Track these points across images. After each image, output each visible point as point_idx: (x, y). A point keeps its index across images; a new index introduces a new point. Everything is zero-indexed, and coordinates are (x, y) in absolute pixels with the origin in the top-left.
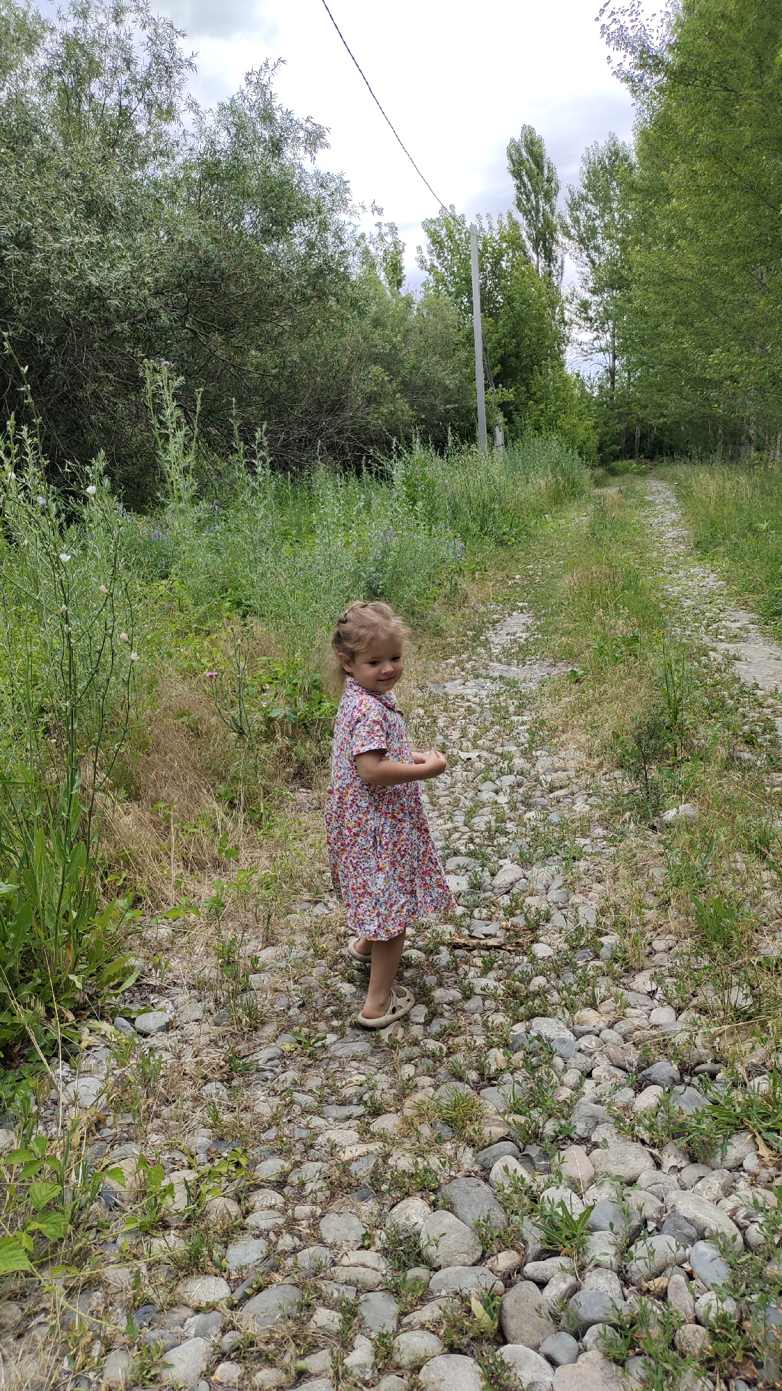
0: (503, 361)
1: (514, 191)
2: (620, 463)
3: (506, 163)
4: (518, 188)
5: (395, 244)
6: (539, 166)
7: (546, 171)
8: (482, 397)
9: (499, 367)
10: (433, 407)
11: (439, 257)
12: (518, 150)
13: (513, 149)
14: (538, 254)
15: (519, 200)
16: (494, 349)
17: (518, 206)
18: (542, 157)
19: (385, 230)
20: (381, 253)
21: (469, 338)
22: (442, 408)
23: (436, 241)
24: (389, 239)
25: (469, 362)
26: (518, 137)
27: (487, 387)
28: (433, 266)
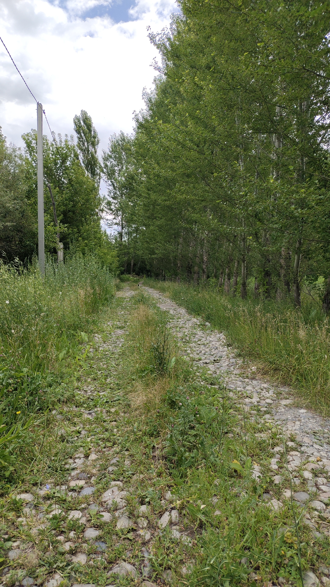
2: (125, 276)
3: (73, 125)
4: (79, 138)
7: (93, 133)
12: (79, 121)
14: (88, 172)
15: (79, 144)
18: (91, 126)
26: (79, 114)
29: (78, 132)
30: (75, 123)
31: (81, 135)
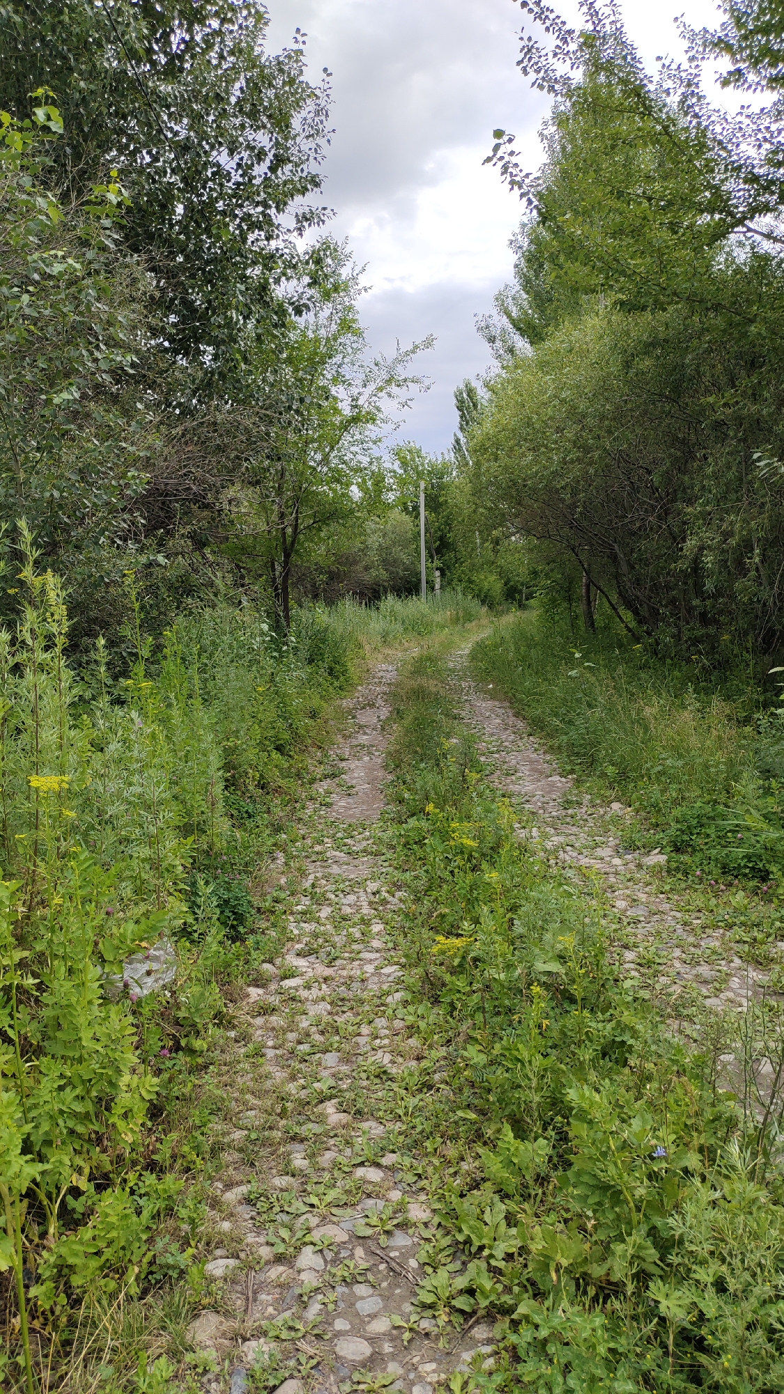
0: (441, 539)
1: (458, 419)
3: (454, 401)
4: (461, 417)
6: (474, 404)
7: (479, 409)
8: (424, 565)
9: (437, 543)
10: (398, 573)
12: (461, 393)
13: (458, 394)
15: (462, 425)
17: (461, 428)
18: (476, 400)
22: (402, 573)
26: (462, 386)
27: (428, 558)
29: (460, 409)
30: (456, 397)
31: (464, 413)
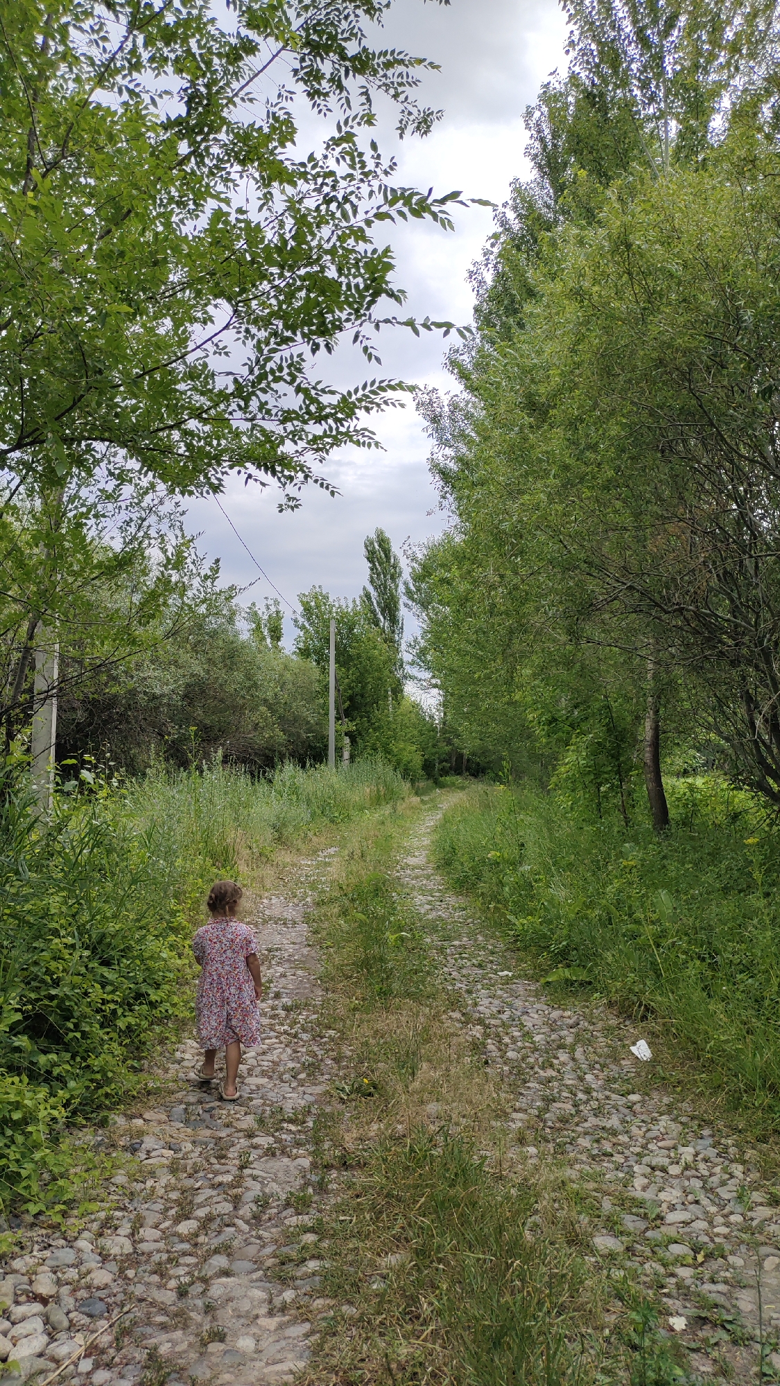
0: (351, 698)
1: (369, 572)
2: (448, 778)
3: (364, 552)
4: (372, 569)
5: (278, 612)
6: (388, 556)
7: (392, 560)
8: (332, 728)
9: (348, 702)
10: (299, 735)
11: (308, 620)
12: (372, 543)
13: (368, 544)
14: (385, 618)
15: (372, 577)
16: (345, 690)
17: (372, 582)
18: (389, 551)
19: (270, 602)
20: (266, 617)
21: (326, 687)
22: (304, 736)
23: (308, 610)
24: (273, 609)
25: (325, 706)
26: (373, 536)
27: (338, 719)
28: (303, 625)
29: (371, 560)
30: (366, 547)
31: (374, 565)
